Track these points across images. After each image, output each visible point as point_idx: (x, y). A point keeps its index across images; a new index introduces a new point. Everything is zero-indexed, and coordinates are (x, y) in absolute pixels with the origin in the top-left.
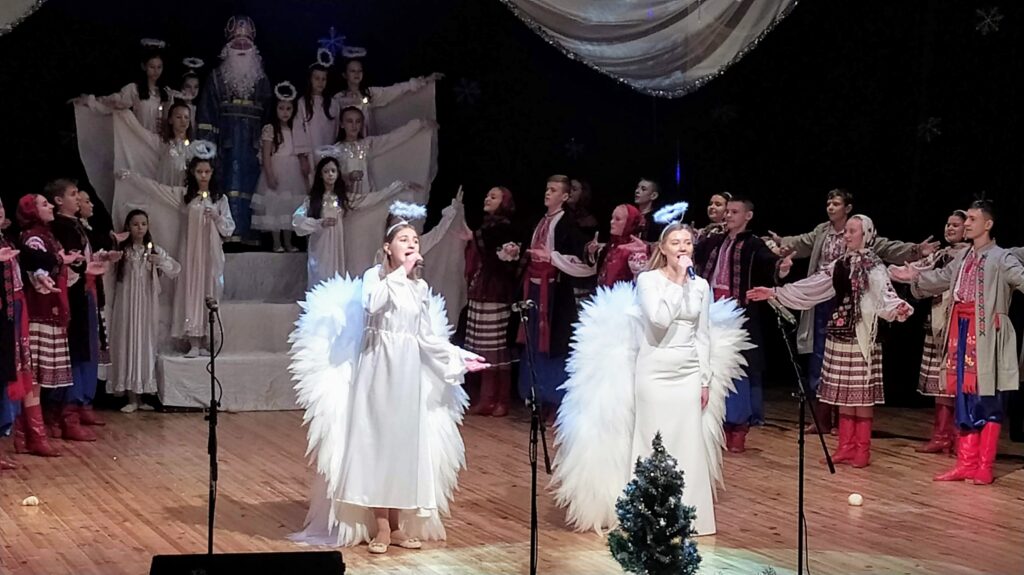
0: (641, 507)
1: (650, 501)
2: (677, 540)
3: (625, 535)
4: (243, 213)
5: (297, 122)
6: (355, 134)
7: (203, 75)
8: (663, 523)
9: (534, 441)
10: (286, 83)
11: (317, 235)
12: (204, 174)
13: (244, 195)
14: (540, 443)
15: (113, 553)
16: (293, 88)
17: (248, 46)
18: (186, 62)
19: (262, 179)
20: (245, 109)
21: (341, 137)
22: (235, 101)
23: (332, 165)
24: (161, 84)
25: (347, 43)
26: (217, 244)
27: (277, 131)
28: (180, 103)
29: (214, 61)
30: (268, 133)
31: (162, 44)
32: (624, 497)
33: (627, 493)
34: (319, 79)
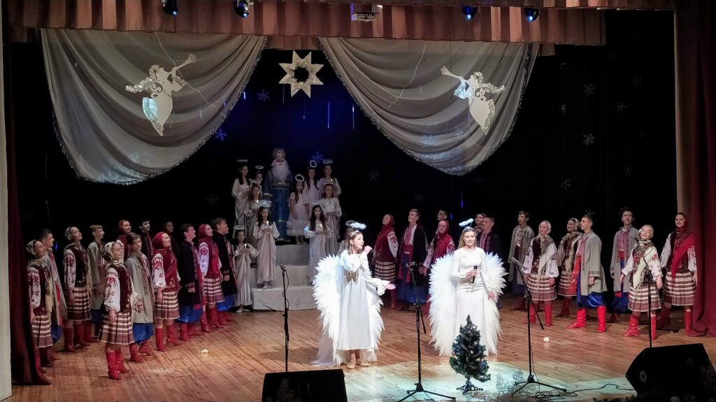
0: (463, 346)
1: (466, 343)
2: (478, 360)
3: (456, 357)
4: (283, 228)
5: (304, 191)
6: (330, 195)
7: (264, 172)
8: (472, 352)
9: (418, 320)
10: (299, 175)
11: (314, 238)
12: (266, 213)
13: (284, 221)
14: (421, 322)
15: (242, 372)
16: (302, 177)
17: (283, 161)
18: (257, 167)
19: (291, 215)
20: (283, 186)
21: (324, 196)
22: (279, 183)
23: (318, 209)
24: (247, 177)
25: (324, 158)
26: (273, 242)
27: (297, 195)
28: (255, 185)
29: (269, 167)
30: (293, 196)
31: (246, 161)
32: (456, 342)
33: (457, 341)
34: (312, 173)
